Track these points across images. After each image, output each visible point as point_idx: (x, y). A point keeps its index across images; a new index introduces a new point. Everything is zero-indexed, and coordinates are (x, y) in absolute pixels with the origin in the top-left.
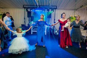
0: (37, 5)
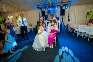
0: (50, 4)
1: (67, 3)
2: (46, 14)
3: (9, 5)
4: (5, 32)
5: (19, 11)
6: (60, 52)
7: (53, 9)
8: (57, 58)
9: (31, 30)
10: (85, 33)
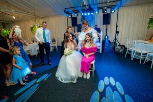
1: (114, 4)
2: (79, 22)
3: (19, 9)
4: (13, 52)
5: (35, 18)
6: (101, 85)
7: (90, 13)
8: (96, 95)
9: (55, 49)
10: (146, 54)
